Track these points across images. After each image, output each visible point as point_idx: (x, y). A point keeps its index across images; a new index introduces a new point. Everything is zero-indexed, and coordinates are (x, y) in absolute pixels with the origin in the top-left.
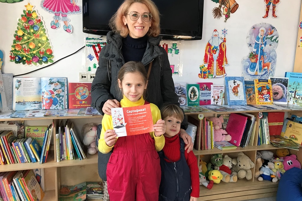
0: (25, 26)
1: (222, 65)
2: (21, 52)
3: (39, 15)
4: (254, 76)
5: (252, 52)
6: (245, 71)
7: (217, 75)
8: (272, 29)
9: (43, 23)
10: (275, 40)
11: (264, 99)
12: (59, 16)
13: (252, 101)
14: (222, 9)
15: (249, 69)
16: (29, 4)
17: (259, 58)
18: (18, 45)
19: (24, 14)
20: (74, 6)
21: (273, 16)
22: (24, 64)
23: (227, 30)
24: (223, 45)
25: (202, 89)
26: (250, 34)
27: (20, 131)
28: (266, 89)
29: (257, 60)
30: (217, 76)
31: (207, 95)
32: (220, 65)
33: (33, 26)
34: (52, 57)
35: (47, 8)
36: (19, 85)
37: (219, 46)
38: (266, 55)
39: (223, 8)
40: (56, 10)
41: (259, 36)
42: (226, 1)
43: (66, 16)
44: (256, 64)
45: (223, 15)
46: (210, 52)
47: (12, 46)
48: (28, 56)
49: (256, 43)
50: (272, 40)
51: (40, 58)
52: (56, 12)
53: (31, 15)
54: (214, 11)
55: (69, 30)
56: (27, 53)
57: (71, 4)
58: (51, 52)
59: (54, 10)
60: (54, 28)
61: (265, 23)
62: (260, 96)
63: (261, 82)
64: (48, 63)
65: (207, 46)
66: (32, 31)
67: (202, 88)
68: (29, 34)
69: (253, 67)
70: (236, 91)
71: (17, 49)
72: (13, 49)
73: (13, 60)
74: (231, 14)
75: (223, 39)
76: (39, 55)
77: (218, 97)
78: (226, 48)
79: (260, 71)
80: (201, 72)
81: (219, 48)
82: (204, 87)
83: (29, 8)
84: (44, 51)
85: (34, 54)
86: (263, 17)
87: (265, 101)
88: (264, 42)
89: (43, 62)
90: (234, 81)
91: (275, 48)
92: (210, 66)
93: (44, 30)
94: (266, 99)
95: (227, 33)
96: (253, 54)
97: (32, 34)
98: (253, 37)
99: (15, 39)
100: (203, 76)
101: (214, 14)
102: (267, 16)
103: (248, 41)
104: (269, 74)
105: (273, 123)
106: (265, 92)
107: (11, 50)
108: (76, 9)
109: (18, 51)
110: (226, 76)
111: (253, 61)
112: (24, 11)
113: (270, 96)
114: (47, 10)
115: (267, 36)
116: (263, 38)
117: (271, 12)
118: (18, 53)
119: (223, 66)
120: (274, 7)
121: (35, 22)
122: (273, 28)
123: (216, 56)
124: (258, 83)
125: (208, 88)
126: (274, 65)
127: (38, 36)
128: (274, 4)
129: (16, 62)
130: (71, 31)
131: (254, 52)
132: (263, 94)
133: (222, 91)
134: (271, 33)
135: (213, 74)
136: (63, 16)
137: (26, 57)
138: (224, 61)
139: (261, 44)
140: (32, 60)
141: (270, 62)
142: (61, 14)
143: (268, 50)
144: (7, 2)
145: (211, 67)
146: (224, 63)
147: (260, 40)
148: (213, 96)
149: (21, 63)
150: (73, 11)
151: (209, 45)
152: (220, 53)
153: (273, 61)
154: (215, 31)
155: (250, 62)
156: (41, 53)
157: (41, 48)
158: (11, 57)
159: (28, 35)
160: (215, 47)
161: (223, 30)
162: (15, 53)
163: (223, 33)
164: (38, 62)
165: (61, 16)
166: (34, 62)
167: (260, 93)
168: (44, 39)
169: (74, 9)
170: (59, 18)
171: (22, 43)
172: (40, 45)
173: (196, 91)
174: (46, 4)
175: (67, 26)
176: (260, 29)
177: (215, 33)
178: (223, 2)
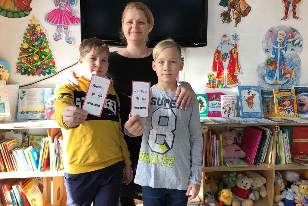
0: (31, 39)
1: (234, 73)
2: (26, 64)
3: (43, 28)
4: (273, 85)
5: (269, 58)
6: (262, 80)
7: (228, 84)
8: (294, 32)
9: (47, 36)
10: (298, 44)
11: (286, 111)
12: (61, 28)
13: (271, 113)
14: (231, 13)
15: (266, 77)
16: (34, 18)
18: (23, 57)
19: (29, 28)
20: (75, 18)
21: (294, 18)
22: (29, 75)
23: (238, 36)
24: (235, 51)
25: (210, 100)
26: (266, 39)
27: (24, 140)
28: (288, 99)
29: (276, 67)
30: (228, 86)
31: (217, 106)
32: (232, 74)
33: (37, 39)
34: (55, 68)
35: (50, 21)
36: (23, 95)
37: (230, 52)
38: (288, 61)
39: (233, 11)
40: (58, 22)
41: (278, 40)
42: (236, 4)
43: (68, 28)
44: (275, 71)
45: (232, 19)
46: (219, 60)
47: (19, 59)
48: (33, 68)
49: (274, 48)
50: (295, 44)
51: (43, 70)
52: (58, 24)
53: (35, 29)
54: (222, 16)
55: (71, 41)
56: (32, 65)
57: (72, 16)
58: (54, 63)
59: (56, 23)
60: (56, 40)
61: (284, 25)
62: (281, 107)
63: (282, 91)
64: (50, 74)
65: (216, 53)
66: (36, 43)
67: (211, 98)
68: (33, 46)
69: (271, 75)
70: (251, 102)
71: (23, 61)
72: (20, 61)
73: (19, 72)
74: (242, 18)
75: (234, 45)
76: (43, 66)
77: (230, 109)
78: (237, 55)
79: (281, 80)
80: (209, 81)
81: (229, 55)
82: (212, 98)
83: (34, 22)
84: (47, 62)
85: (38, 66)
86: (281, 19)
87: (287, 113)
88: (284, 47)
89: (46, 73)
90: (249, 91)
91: (299, 53)
92: (219, 74)
93: (47, 42)
94: (289, 112)
95: (238, 39)
96: (270, 60)
97: (36, 46)
98: (270, 41)
99: (21, 52)
100: (211, 85)
101: (222, 19)
102: (286, 17)
103: (265, 45)
104: (293, 82)
105: (300, 139)
106: (287, 103)
107: (18, 62)
108: (78, 21)
109: (24, 63)
110: (239, 85)
111: (272, 68)
112: (29, 25)
113: (294, 108)
114: (50, 23)
115: (288, 39)
116: (283, 43)
117: (290, 14)
118: (24, 65)
119: (235, 75)
120: (294, 8)
121: (39, 35)
122: (295, 30)
123: (226, 64)
124: (278, 93)
125: (217, 99)
126: (298, 72)
127: (42, 48)
128: (294, 4)
129: (22, 74)
130: (73, 42)
131: (272, 58)
132: (284, 106)
133: (234, 101)
135: (224, 83)
136: (65, 29)
137: (31, 68)
138: (236, 69)
139: (281, 50)
140: (37, 71)
141: (293, 69)
142: (63, 26)
143: (290, 55)
144: (14, 18)
145: (222, 76)
146: (237, 71)
147: (279, 45)
148: (224, 108)
149: (27, 75)
150: (74, 22)
151: (218, 52)
152: (231, 61)
153: (296, 68)
154: (225, 36)
155: (267, 69)
156: (44, 64)
157: (44, 60)
158: (17, 68)
159: (33, 48)
160: (225, 54)
161: (233, 36)
162: (21, 65)
163: (233, 39)
164: (42, 73)
165: (63, 28)
166: (38, 73)
167: (281, 104)
168: (47, 51)
169: (75, 21)
170: (61, 31)
171: (28, 55)
172: (43, 57)
173: (203, 102)
174: (49, 18)
175: (69, 38)
176: (279, 33)
177: (224, 39)
178: (232, 6)
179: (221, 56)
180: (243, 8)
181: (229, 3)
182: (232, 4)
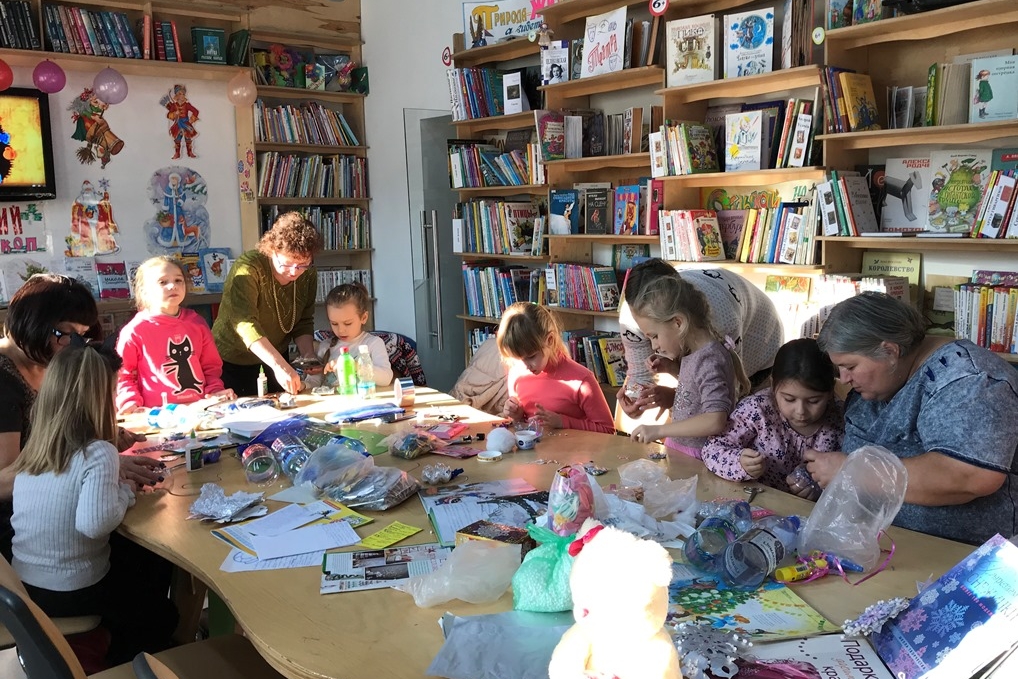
10: (201, 190)
14: (93, 150)
15: (160, 239)
17: (175, 220)
21: (189, 156)
23: (108, 181)
24: (105, 204)
26: (152, 185)
29: (172, 223)
30: (101, 253)
37: (98, 205)
41: (171, 186)
44: (172, 229)
45: (96, 159)
46: (82, 216)
49: (167, 198)
50: (196, 191)
61: (177, 165)
65: (75, 206)
69: (167, 235)
74: (112, 156)
75: (103, 194)
78: (110, 209)
79: (182, 241)
81: (97, 209)
86: (172, 158)
88: (181, 196)
91: (204, 203)
94: (198, 283)
95: (108, 186)
102: (178, 155)
103: (151, 193)
111: (166, 224)
116: (178, 189)
117: (184, 150)
120: (188, 144)
122: (194, 173)
126: (206, 229)
128: (187, 139)
131: (164, 211)
134: (191, 181)
135: (94, 249)
138: (110, 228)
143: (191, 206)
147: (173, 193)
151: (78, 204)
153: (203, 223)
154: (87, 182)
160: (90, 208)
161: (100, 181)
163: (101, 186)
176: (171, 176)
177: (85, 186)
178: (93, 140)
179: (84, 210)
180: (111, 143)
181: (88, 136)
182: (92, 137)
